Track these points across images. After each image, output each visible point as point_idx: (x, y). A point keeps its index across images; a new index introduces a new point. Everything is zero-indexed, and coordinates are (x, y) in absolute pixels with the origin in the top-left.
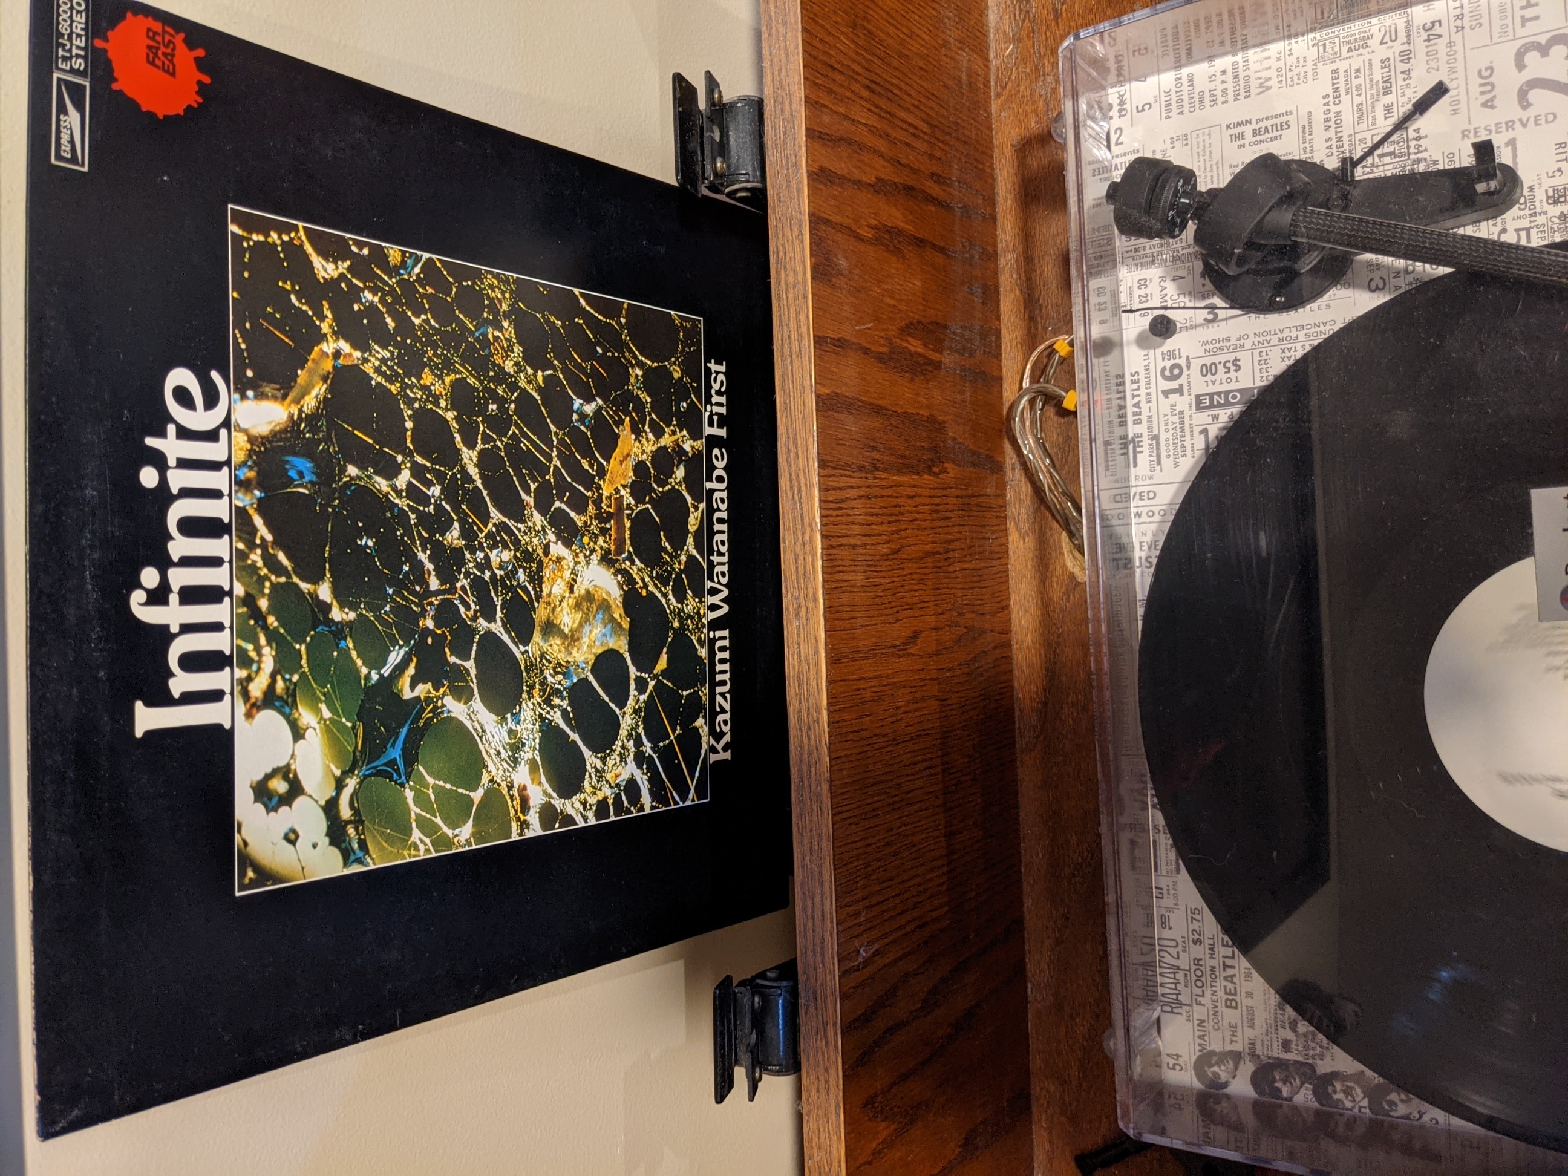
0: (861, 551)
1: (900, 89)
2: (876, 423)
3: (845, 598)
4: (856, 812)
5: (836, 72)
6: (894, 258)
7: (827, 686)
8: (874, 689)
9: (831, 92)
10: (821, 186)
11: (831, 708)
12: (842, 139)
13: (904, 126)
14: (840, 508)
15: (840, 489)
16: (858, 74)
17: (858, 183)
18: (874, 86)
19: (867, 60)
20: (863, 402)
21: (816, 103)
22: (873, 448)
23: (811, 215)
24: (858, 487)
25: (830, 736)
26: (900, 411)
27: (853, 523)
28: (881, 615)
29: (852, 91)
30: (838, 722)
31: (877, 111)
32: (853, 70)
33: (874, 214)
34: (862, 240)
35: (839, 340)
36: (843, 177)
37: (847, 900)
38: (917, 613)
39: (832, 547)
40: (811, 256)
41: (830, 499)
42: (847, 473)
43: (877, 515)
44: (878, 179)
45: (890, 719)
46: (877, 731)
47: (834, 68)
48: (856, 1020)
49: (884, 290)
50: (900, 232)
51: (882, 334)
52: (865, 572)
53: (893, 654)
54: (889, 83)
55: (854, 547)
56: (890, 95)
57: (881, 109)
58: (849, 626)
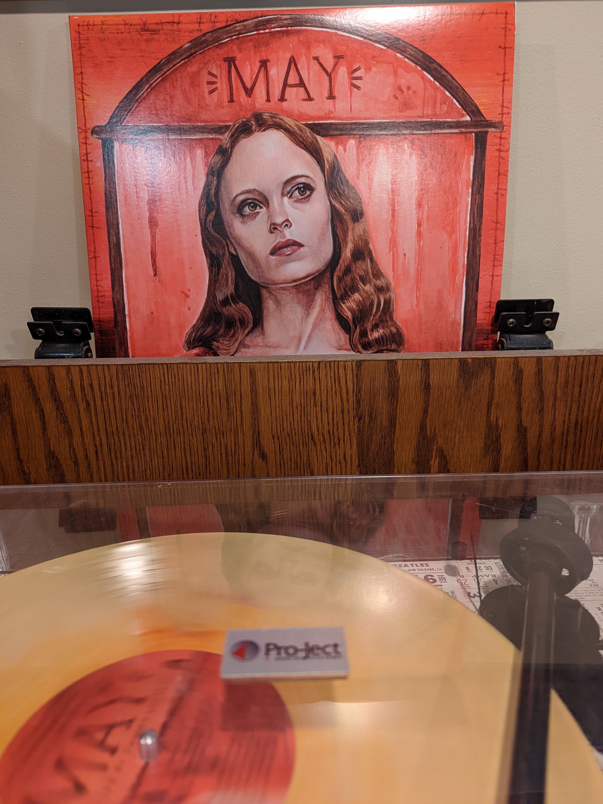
0: (312, 402)
1: (583, 457)
2: (385, 423)
3: (285, 383)
4: (167, 387)
5: (579, 388)
6: (482, 445)
7: (238, 363)
8: (235, 411)
9: (567, 382)
10: (512, 370)
11: (225, 365)
12: (542, 393)
13: (562, 460)
14: (335, 382)
15: (346, 381)
16: (583, 411)
17: (519, 409)
18: (579, 427)
19: (593, 421)
20: (397, 406)
21: (558, 367)
22: (371, 416)
23: (495, 358)
24: (348, 400)
25: (210, 364)
26: (395, 446)
27: (327, 395)
28: (276, 420)
29: (572, 405)
30: (218, 373)
31: (565, 431)
32: (584, 406)
33: (505, 425)
34: (488, 411)
35: (429, 385)
36: (521, 395)
37: (120, 376)
38: (278, 460)
39: (314, 372)
40: (472, 358)
41: (340, 371)
42: (355, 391)
43: (333, 418)
44: (525, 429)
45: (217, 427)
46: (211, 411)
47: (581, 386)
48: (54, 379)
49: (463, 433)
50: (498, 450)
51: (437, 430)
52: (301, 406)
53: (254, 432)
54: (585, 445)
55: (314, 394)
56: (577, 446)
57: (568, 435)
58: (271, 386)
